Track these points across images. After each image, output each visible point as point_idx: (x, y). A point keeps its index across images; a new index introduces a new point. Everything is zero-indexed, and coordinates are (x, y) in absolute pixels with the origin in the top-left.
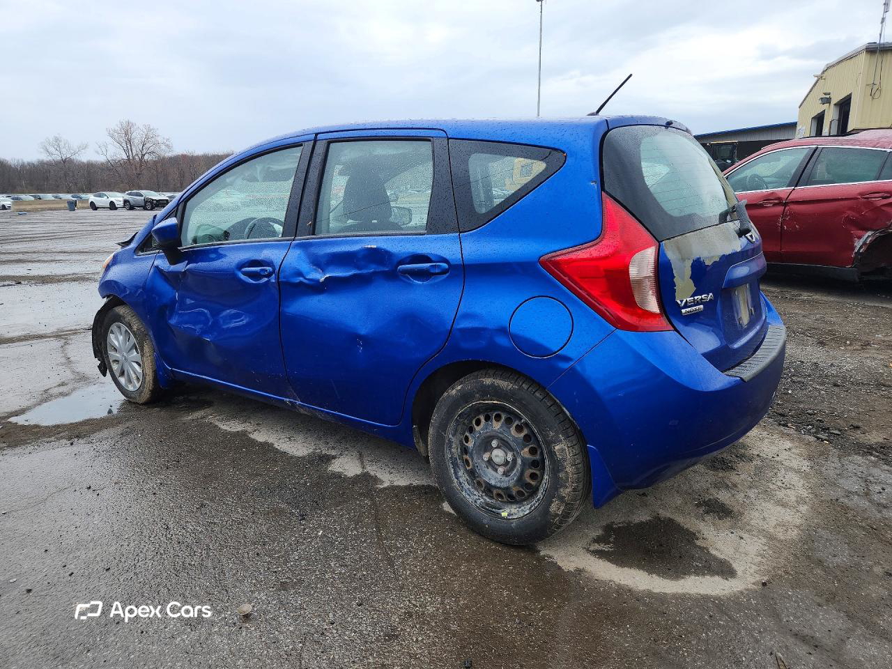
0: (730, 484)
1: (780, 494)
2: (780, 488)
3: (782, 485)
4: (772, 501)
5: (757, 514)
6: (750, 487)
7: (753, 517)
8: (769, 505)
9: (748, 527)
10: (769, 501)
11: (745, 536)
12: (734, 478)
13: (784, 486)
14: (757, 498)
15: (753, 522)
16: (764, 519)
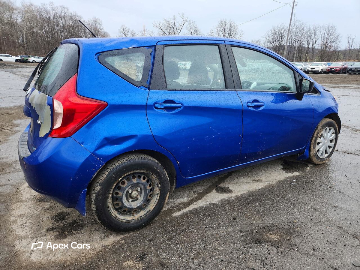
0: (48, 211)
1: (25, 219)
2: (26, 223)
3: (26, 225)
4: (27, 214)
5: (30, 206)
6: (39, 215)
7: (30, 204)
8: (27, 212)
9: (30, 200)
10: (28, 213)
11: (30, 197)
12: (48, 215)
13: (25, 225)
14: (33, 212)
15: (30, 202)
16: (26, 206)
